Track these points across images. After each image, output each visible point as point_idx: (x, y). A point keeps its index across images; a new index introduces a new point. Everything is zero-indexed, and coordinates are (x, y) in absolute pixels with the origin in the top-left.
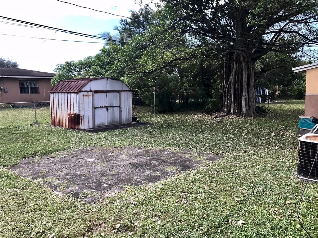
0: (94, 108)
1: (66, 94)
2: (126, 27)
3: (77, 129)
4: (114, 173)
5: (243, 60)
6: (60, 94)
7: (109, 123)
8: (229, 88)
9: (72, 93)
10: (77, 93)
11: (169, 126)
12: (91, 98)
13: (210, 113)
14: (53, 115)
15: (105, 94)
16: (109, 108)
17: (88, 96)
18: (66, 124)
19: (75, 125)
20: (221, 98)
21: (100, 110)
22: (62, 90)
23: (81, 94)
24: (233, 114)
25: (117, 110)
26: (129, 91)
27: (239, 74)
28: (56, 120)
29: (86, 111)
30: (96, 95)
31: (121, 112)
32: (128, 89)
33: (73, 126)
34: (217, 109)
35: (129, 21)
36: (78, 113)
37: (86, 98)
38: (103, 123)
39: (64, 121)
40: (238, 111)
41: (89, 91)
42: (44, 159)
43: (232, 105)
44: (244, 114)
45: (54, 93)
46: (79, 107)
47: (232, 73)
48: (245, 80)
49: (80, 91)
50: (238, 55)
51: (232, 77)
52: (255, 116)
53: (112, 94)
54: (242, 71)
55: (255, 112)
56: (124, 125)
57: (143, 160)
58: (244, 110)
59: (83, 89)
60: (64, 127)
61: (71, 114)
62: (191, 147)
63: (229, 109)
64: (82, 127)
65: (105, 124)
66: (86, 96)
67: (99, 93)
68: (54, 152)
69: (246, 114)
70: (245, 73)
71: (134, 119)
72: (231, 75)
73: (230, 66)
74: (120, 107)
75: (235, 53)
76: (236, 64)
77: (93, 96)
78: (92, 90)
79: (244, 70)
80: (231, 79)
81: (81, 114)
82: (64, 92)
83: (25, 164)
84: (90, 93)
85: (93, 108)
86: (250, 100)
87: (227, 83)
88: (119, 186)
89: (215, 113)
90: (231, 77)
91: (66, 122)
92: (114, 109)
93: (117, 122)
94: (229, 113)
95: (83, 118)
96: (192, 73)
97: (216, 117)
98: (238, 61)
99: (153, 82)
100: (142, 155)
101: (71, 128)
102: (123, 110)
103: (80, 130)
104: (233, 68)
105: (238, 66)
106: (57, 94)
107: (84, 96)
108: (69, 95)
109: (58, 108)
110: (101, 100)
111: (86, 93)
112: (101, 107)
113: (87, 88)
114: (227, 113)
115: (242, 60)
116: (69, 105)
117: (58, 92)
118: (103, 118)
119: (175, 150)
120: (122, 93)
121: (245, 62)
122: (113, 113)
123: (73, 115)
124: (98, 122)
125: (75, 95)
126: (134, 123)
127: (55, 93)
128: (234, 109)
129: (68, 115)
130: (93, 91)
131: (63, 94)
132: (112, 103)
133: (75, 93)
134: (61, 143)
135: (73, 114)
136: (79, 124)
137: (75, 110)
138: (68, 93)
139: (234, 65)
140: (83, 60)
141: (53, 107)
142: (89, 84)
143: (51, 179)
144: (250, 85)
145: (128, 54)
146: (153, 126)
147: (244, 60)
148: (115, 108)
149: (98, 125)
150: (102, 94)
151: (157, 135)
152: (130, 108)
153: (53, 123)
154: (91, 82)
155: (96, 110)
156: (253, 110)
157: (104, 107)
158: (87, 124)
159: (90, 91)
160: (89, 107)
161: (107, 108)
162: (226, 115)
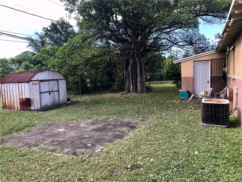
0: (41, 93)
1: (17, 84)
2: (47, 33)
3: (29, 110)
4: (88, 136)
5: (137, 57)
6: (11, 84)
7: (51, 104)
8: (129, 75)
9: (23, 82)
10: (28, 82)
12: (38, 85)
13: (116, 92)
14: (4, 100)
15: (48, 82)
16: (51, 93)
17: (36, 84)
18: (18, 107)
19: (27, 107)
20: (123, 82)
21: (45, 94)
22: (13, 80)
23: (31, 83)
24: (132, 92)
25: (56, 93)
26: (64, 79)
27: (134, 65)
28: (7, 105)
29: (35, 96)
30: (42, 83)
31: (59, 95)
32: (63, 78)
33: (25, 108)
34: (121, 89)
35: (49, 28)
36: (29, 98)
37: (34, 86)
38: (47, 104)
39: (16, 105)
40: (135, 89)
41: (36, 81)
42: (22, 134)
43: (131, 86)
44: (139, 91)
45: (4, 83)
46: (30, 93)
47: (130, 65)
48: (138, 70)
49: (31, 81)
50: (133, 53)
51: (130, 68)
52: (147, 92)
53: (53, 82)
54: (136, 63)
55: (146, 90)
56: (62, 104)
57: (99, 126)
58: (139, 88)
59: (32, 79)
60: (16, 109)
61: (23, 99)
62: (124, 115)
63: (129, 89)
64: (32, 108)
65: (49, 104)
66: (34, 84)
67: (44, 81)
68: (26, 128)
69: (141, 91)
70: (138, 65)
71: (69, 100)
72: (129, 67)
73: (128, 61)
74: (58, 91)
75: (131, 52)
76: (132, 59)
77: (39, 84)
78: (39, 79)
79: (138, 63)
80: (129, 69)
81: (32, 98)
82: (15, 82)
83: (9, 139)
84: (37, 82)
85: (40, 93)
86: (142, 82)
87: (126, 72)
88: (100, 144)
89: (120, 92)
90: (129, 68)
91: (17, 105)
92: (54, 93)
93: (57, 102)
94: (129, 91)
95: (33, 101)
96: (103, 65)
97: (122, 95)
98: (133, 57)
99: (82, 72)
100: (95, 123)
101: (23, 110)
102: (60, 93)
103: (31, 110)
104: (130, 61)
105: (134, 60)
106: (8, 84)
107: (33, 84)
108: (20, 84)
109: (9, 94)
110: (45, 87)
111: (34, 82)
112: (45, 92)
113: (35, 78)
114: (128, 92)
115: (136, 56)
116: (21, 92)
117: (9, 83)
118: (47, 100)
119: (115, 117)
120: (59, 81)
121: (138, 58)
122: (54, 96)
123: (24, 100)
124: (44, 103)
125: (26, 84)
126: (68, 103)
127: (5, 83)
128: (132, 89)
129: (20, 99)
130: (39, 80)
131: (14, 84)
132: (53, 88)
133: (26, 82)
134: (25, 121)
135: (24, 99)
136: (30, 106)
137: (26, 96)
138: (19, 82)
139: (130, 60)
140: (14, 57)
141: (3, 94)
142: (36, 75)
143: (42, 146)
144: (142, 72)
145: (67, 53)
147: (137, 56)
148: (55, 92)
149: (44, 106)
150: (45, 82)
152: (65, 92)
153: (5, 107)
154: (38, 73)
155: (42, 95)
156: (145, 89)
157: (48, 92)
158: (36, 106)
159: (38, 80)
160: (37, 93)
161: (49, 92)
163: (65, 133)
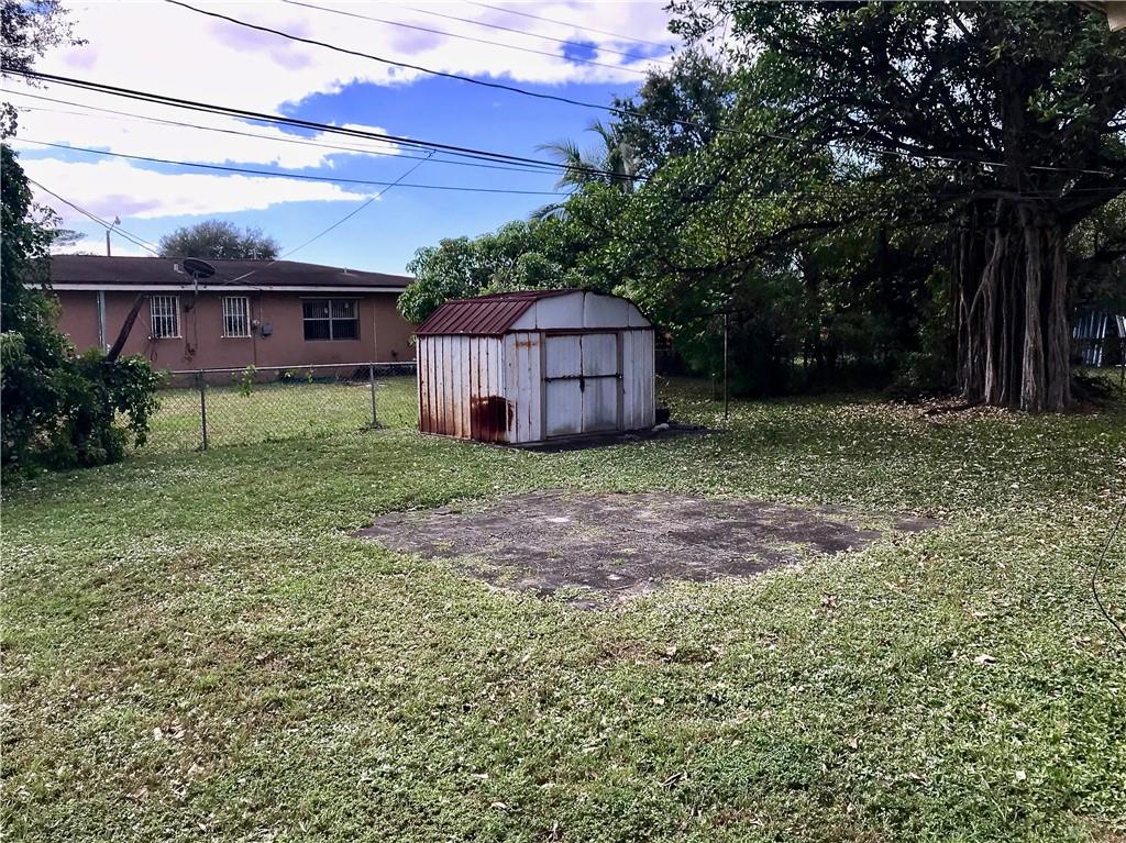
0: (546, 380)
1: (466, 342)
2: (628, 122)
3: (498, 443)
4: (631, 551)
5: (1027, 224)
6: (447, 341)
7: (586, 429)
8: (978, 318)
9: (484, 336)
10: (499, 337)
11: (775, 438)
12: (536, 350)
13: (912, 398)
14: (425, 402)
15: (579, 338)
16: (587, 382)
17: (529, 344)
18: (465, 427)
19: (493, 431)
20: (951, 347)
21: (562, 386)
22: (454, 326)
23: (511, 339)
24: (992, 402)
25: (610, 386)
26: (646, 329)
27: (1012, 270)
28: (435, 417)
29: (524, 389)
30: (553, 343)
31: (621, 392)
32: (643, 323)
33: (486, 434)
34: (938, 384)
36: (500, 395)
37: (523, 351)
38: (569, 427)
39: (458, 420)
40: (1007, 391)
41: (532, 331)
42: (433, 517)
43: (989, 374)
44: (1029, 402)
45: (429, 336)
46: (505, 379)
47: (988, 267)
48: (1031, 290)
49: (509, 332)
50: (1009, 207)
51: (987, 280)
52: (1069, 410)
53: (597, 338)
54: (1023, 260)
55: (1069, 396)
56: (631, 431)
57: (707, 524)
58: (1028, 387)
59: (516, 327)
60: (459, 436)
61: (481, 400)
62: (850, 497)
63: (978, 386)
64: (511, 436)
65: (575, 428)
66: (523, 344)
67: (560, 335)
68: (454, 500)
69: (1036, 401)
70: (1032, 267)
71: (662, 415)
72: (986, 272)
73: (980, 244)
74: (619, 377)
75: (1000, 202)
76: (1003, 235)
77: (543, 344)
78: (540, 327)
79: (1030, 255)
80: (985, 287)
81: (511, 397)
82: (461, 335)
83: (386, 525)
84: (535, 337)
85: (542, 380)
86: (1050, 357)
87: (969, 299)
88: (652, 581)
89: (928, 399)
90: (984, 280)
91: (463, 420)
92: (601, 384)
93: (610, 423)
94: (975, 398)
95: (514, 410)
96: (849, 266)
97: (932, 412)
98: (1008, 225)
99: (723, 299)
100: (700, 514)
101: (481, 440)
102: (628, 385)
103: (506, 444)
104: (992, 247)
105: (1010, 242)
106: (439, 341)
107: (517, 345)
108: (475, 343)
109: (440, 380)
110: (567, 357)
111: (523, 338)
112: (564, 378)
113: (526, 322)
114: (970, 400)
115: (1023, 221)
116: (475, 373)
117: (443, 335)
118: (571, 410)
119: (802, 502)
120: (627, 336)
121: (1032, 230)
122: (599, 396)
123: (485, 402)
124: (557, 422)
125: (493, 343)
126: (660, 429)
127: (432, 336)
128: (993, 387)
129: (472, 400)
130: (543, 330)
131: (456, 342)
132: (597, 366)
133: (493, 336)
134: (464, 476)
135: (485, 399)
136: (503, 429)
137: (492, 387)
138: (472, 336)
139: (994, 241)
141: (424, 379)
142: (531, 310)
143: (468, 560)
144: (1052, 306)
145: (651, 217)
146: (725, 437)
147: (1030, 222)
148: (605, 381)
149: (554, 432)
150: (568, 338)
151: (740, 461)
152: (649, 380)
153: (426, 424)
154: (539, 303)
155: (551, 387)
156: (1060, 389)
157: (574, 378)
158: (524, 427)
159: (536, 330)
160: (531, 378)
161: (582, 379)
162: (967, 407)
163: (565, 528)
